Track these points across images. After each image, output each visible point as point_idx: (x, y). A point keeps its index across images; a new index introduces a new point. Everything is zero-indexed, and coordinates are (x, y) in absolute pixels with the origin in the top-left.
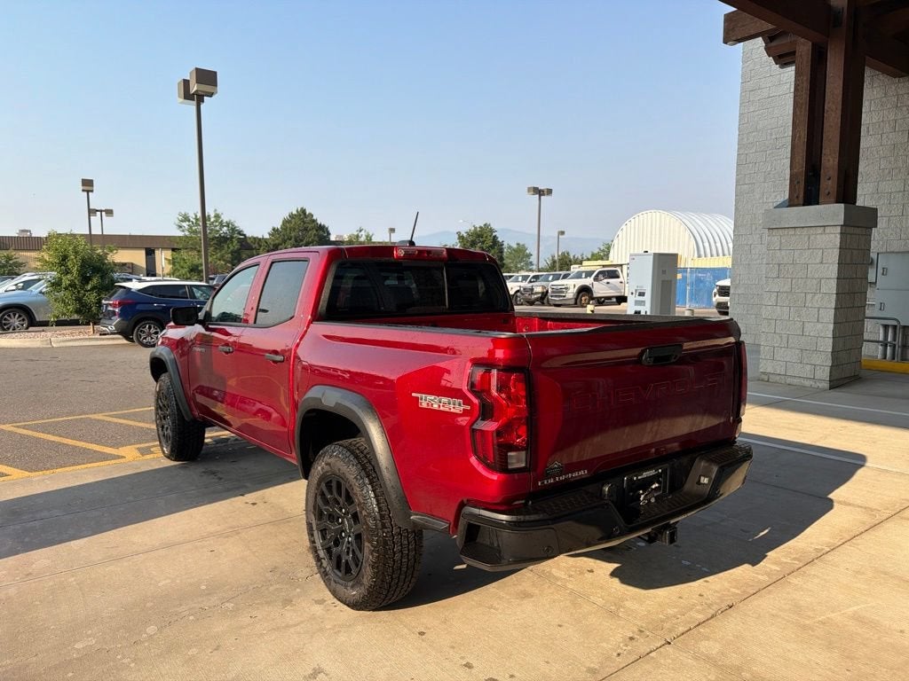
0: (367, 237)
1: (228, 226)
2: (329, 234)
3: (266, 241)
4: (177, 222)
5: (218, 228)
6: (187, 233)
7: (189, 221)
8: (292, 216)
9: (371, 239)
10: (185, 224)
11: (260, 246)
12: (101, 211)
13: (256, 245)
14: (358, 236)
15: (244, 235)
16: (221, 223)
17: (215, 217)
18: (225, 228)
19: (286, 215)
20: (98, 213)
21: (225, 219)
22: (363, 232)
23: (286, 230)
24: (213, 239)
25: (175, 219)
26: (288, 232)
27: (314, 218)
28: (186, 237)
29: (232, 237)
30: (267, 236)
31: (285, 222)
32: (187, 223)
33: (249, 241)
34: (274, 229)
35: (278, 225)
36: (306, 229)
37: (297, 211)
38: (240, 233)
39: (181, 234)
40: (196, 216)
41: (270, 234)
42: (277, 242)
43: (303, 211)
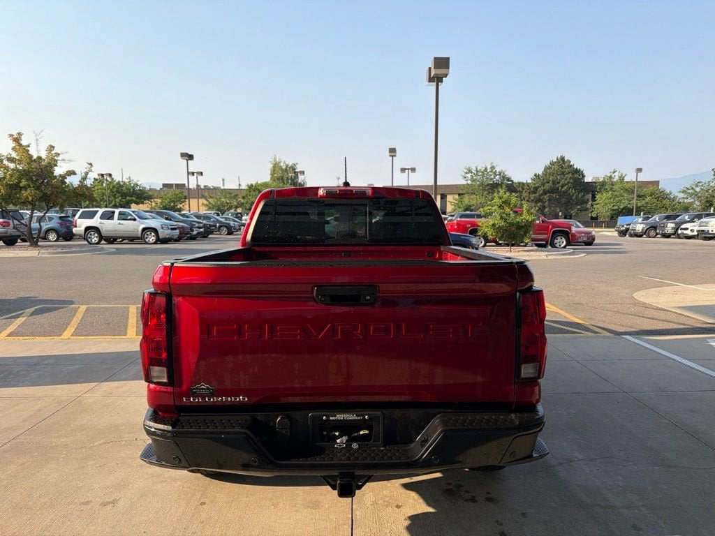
0: (620, 177)
1: (500, 175)
2: (584, 176)
3: (528, 184)
4: (463, 174)
5: (492, 177)
6: (469, 182)
7: (472, 173)
8: (552, 163)
9: (623, 179)
10: (469, 176)
11: (523, 189)
12: (408, 169)
13: (520, 189)
14: (611, 177)
15: (512, 181)
16: (495, 173)
17: (491, 168)
18: (498, 176)
19: (547, 163)
20: (407, 171)
21: (498, 169)
22: (616, 174)
23: (546, 175)
24: (488, 185)
25: (462, 172)
26: (548, 177)
27: (572, 163)
28: (468, 184)
29: (502, 183)
30: (530, 181)
31: (547, 169)
32: (470, 174)
33: (515, 186)
34: (535, 175)
35: (540, 171)
36: (563, 174)
37: (557, 159)
38: (509, 180)
39: (464, 182)
40: (477, 169)
41: (532, 179)
42: (537, 185)
43: (563, 159)
